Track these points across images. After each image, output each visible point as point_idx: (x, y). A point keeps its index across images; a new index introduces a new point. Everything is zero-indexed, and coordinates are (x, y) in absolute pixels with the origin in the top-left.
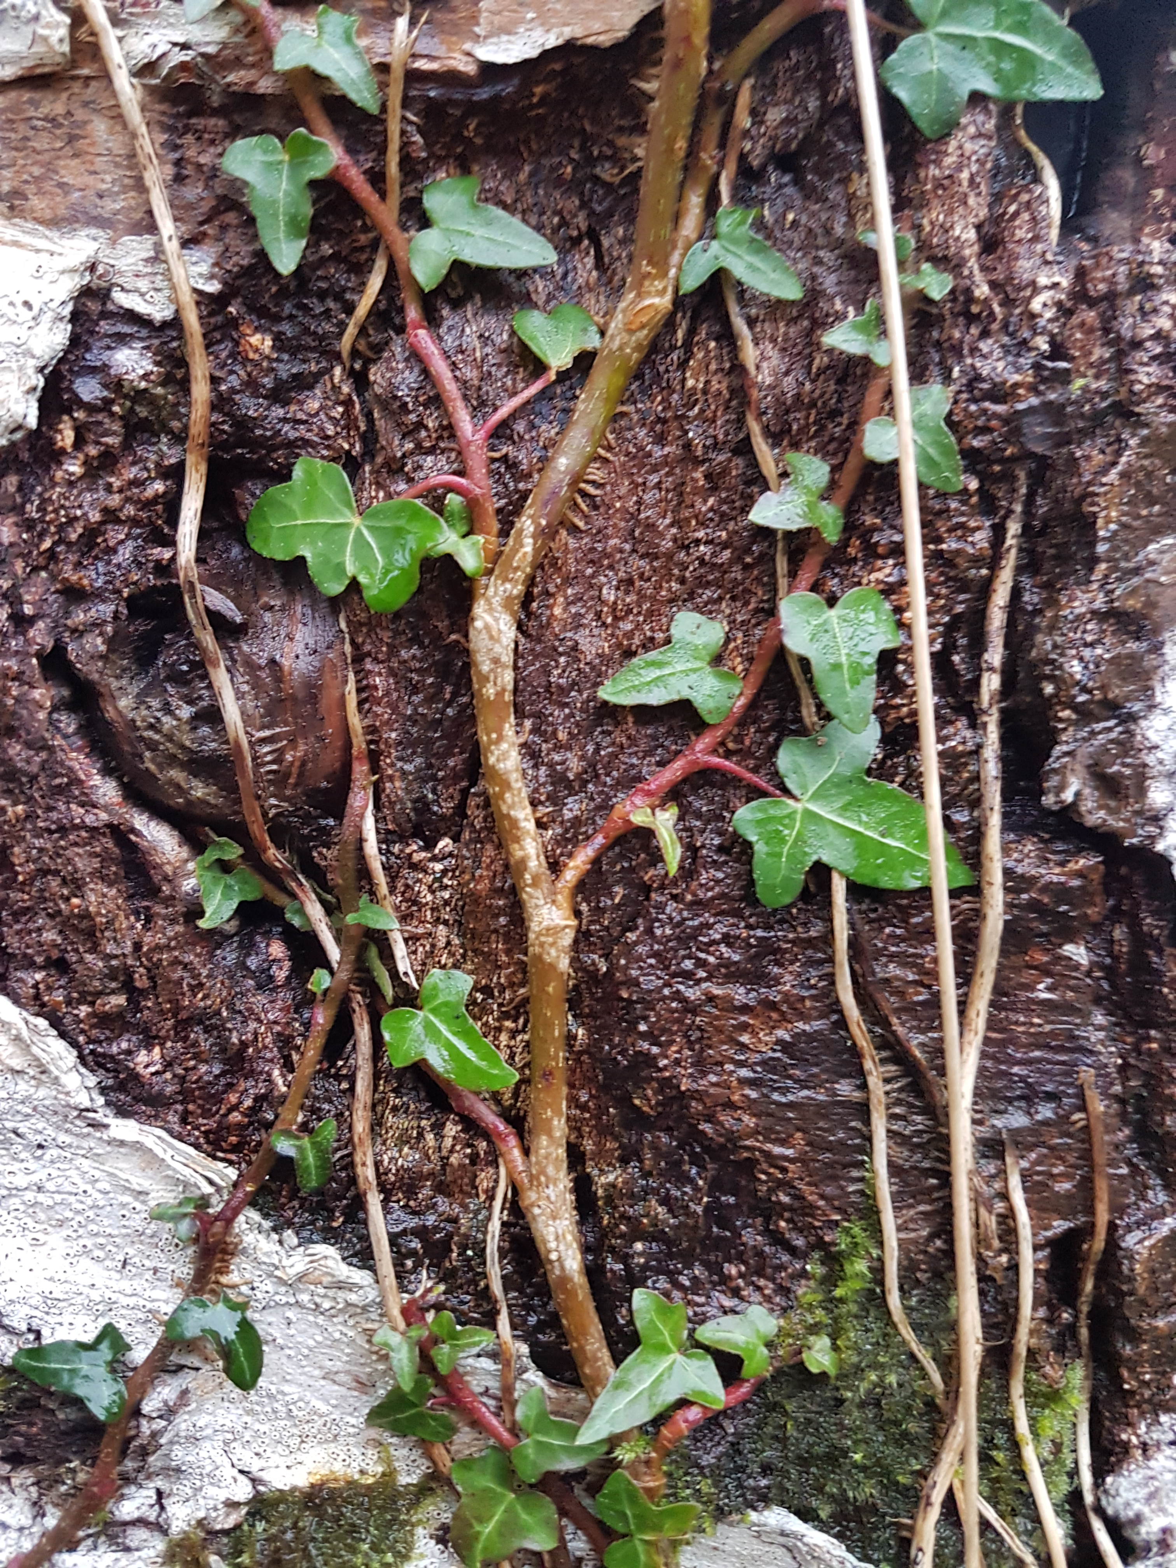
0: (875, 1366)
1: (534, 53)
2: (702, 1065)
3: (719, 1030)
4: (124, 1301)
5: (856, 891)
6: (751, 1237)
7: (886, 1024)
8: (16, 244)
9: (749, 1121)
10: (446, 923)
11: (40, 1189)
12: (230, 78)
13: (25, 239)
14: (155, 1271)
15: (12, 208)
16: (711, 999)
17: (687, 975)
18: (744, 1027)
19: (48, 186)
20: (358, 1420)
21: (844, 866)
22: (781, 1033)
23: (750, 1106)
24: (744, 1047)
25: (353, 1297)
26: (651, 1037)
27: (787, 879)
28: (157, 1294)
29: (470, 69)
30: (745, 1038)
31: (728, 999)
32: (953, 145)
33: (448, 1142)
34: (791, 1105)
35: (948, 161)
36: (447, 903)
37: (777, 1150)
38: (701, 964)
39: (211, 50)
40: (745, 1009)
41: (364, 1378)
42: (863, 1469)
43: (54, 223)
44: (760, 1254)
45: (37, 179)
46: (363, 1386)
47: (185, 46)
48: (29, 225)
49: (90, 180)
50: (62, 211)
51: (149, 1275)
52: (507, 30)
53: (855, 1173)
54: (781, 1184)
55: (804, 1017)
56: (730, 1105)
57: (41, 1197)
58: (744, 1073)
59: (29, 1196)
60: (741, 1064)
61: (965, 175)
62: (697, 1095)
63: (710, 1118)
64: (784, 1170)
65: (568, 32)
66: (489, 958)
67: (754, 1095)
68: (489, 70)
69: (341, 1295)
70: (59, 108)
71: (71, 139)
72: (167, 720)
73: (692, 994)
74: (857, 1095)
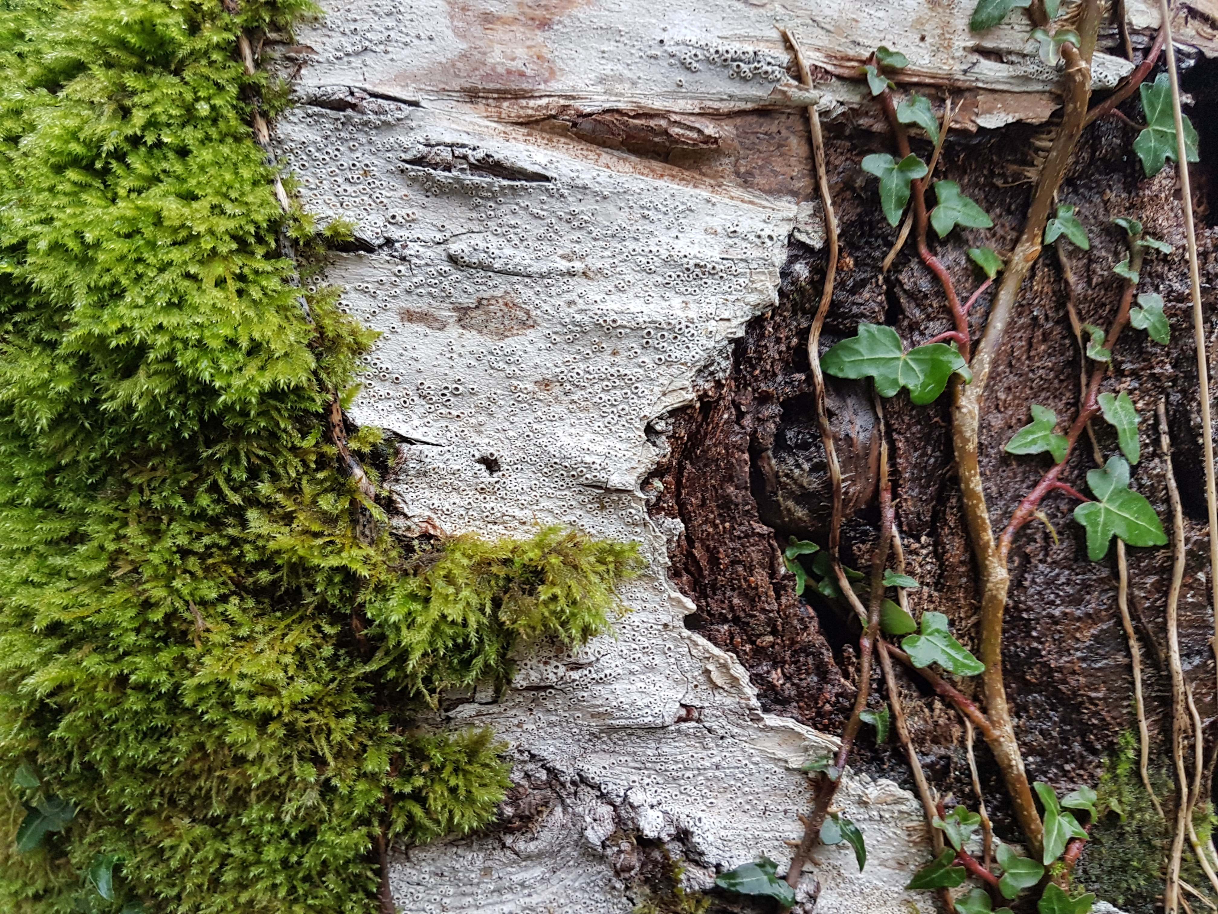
0: (1140, 810)
1: (1002, 124)
2: (1061, 652)
3: (1068, 632)
4: (767, 835)
5: (1130, 550)
6: (1077, 747)
7: (1139, 620)
8: (751, 202)
9: (1082, 680)
10: (928, 585)
11: (717, 767)
12: (861, 122)
13: (756, 200)
14: (786, 812)
15: (746, 182)
16: (1065, 614)
17: (1052, 603)
18: (1078, 629)
19: (766, 171)
20: (899, 889)
21: (1125, 536)
22: (1092, 631)
23: (1084, 672)
24: (1078, 640)
25: (903, 808)
26: (1038, 639)
27: (1102, 545)
28: (787, 827)
29: (974, 129)
30: (1078, 635)
31: (1072, 614)
32: (1156, 181)
33: (937, 712)
34: (1100, 669)
35: (1154, 188)
36: (929, 572)
37: (1094, 695)
38: (1058, 595)
39: (855, 106)
40: (1079, 619)
41: (902, 861)
42: (1138, 870)
43: (770, 192)
44: (1082, 757)
45: (761, 167)
46: (901, 865)
47: (842, 104)
48: (757, 193)
49: (786, 169)
50: (774, 186)
51: (781, 815)
52: (989, 111)
53: (1125, 703)
54: (1095, 714)
55: (1102, 621)
56: (1074, 673)
57: (717, 773)
58: (1079, 654)
59: (710, 773)
60: (1077, 649)
61: (1163, 195)
62: (1060, 669)
63: (1064, 682)
64: (1096, 705)
65: (1017, 116)
66: (955, 601)
67: (1084, 665)
68: (981, 130)
69: (896, 808)
70: (774, 129)
71: (780, 146)
72: (797, 472)
73: (1057, 612)
74: (1126, 661)
